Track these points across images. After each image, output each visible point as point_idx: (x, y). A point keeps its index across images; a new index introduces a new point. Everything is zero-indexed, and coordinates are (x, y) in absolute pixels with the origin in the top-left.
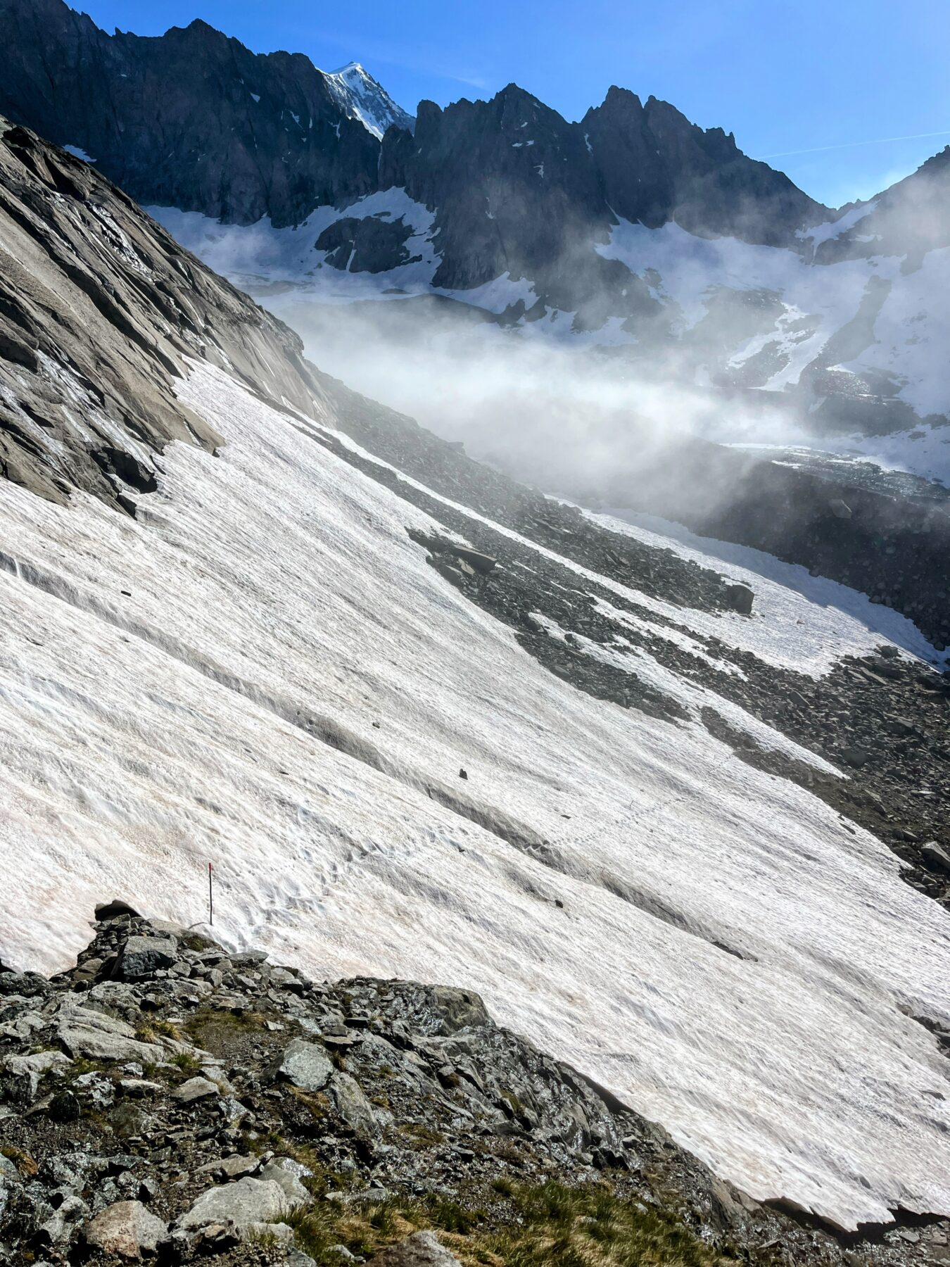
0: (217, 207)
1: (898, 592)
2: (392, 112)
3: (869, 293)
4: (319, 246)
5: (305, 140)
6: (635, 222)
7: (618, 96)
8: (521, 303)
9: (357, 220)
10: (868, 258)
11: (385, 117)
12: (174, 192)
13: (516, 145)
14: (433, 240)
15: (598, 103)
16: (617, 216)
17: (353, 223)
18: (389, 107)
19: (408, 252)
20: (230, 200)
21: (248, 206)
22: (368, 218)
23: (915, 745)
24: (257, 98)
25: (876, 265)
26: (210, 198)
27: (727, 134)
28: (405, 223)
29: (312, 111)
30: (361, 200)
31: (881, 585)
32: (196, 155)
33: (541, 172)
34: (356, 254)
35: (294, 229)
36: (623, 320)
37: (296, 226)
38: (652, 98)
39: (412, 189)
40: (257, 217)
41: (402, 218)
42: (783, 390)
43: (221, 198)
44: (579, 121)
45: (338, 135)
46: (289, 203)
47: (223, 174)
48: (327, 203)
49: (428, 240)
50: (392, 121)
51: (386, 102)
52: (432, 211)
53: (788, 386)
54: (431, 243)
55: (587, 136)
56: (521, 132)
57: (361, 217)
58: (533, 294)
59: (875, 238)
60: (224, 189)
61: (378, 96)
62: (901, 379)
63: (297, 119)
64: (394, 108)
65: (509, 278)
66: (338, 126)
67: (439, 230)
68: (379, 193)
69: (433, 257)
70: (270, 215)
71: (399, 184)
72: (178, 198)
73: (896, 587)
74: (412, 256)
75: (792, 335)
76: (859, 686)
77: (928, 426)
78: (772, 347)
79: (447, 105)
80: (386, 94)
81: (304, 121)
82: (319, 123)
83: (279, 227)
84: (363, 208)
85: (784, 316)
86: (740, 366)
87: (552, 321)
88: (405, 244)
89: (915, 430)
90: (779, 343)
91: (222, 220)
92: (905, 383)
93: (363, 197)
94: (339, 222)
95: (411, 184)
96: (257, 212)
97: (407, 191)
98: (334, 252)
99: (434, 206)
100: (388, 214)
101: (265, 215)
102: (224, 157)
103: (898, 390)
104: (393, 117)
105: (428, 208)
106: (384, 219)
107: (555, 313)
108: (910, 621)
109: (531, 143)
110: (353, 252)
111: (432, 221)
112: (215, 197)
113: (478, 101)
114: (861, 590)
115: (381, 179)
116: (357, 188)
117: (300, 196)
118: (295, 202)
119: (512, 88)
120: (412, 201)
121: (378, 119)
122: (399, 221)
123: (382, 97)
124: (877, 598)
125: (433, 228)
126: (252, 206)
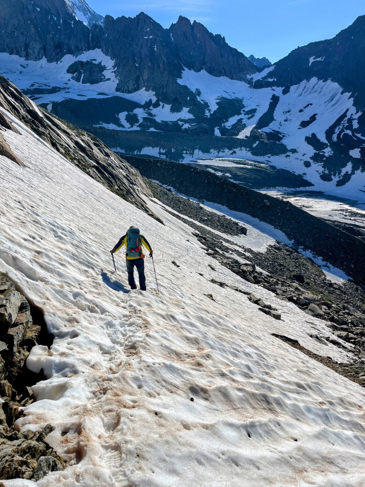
0: (24, 53)
1: (281, 225)
2: (90, 12)
3: (272, 101)
4: (68, 71)
5: (59, 27)
6: (190, 69)
7: (183, 20)
8: (150, 101)
9: (83, 62)
10: (272, 87)
11: (87, 14)
12: (5, 47)
13: (146, 37)
14: (114, 72)
15: (175, 22)
16: (184, 67)
17: (81, 63)
18: (89, 10)
19: (105, 77)
20: (30, 51)
21: (37, 53)
22: (87, 61)
23: (283, 268)
24: (39, 9)
25: (274, 90)
26: (21, 49)
27: (222, 37)
28: (103, 64)
29: (61, 15)
30: (84, 53)
31: (277, 224)
32: (14, 32)
33: (155, 49)
34: (84, 76)
35: (57, 63)
36: (188, 109)
37: (57, 62)
38: (195, 21)
39: (104, 50)
40: (41, 58)
41: (101, 62)
42: (245, 138)
43: (26, 49)
44: (168, 28)
45: (73, 26)
46: (54, 53)
47: (26, 40)
48: (69, 53)
49: (112, 72)
50: (90, 16)
51: (87, 8)
52: (113, 60)
53: (246, 137)
54: (113, 74)
55: (171, 35)
56: (147, 32)
57: (85, 61)
58: (155, 97)
59: (274, 80)
60: (27, 46)
61: (84, 5)
62: (283, 135)
63: (55, 18)
64: (91, 11)
65: (145, 90)
66: (72, 22)
67: (116, 68)
68: (91, 51)
69: (115, 79)
70: (46, 57)
71: (99, 47)
72: (7, 49)
73: (281, 224)
74: (106, 78)
75: (247, 116)
76: (273, 254)
77: (291, 153)
78: (240, 121)
79: (117, 18)
80: (87, 5)
81: (59, 20)
82: (65, 21)
83: (50, 62)
84: (85, 57)
85: (244, 109)
86: (230, 128)
87: (163, 108)
88: (103, 73)
89: (287, 154)
90: (242, 119)
91: (26, 59)
92: (284, 136)
93: (85, 52)
94: (76, 62)
95: (104, 48)
96: (40, 56)
97: (102, 51)
98: (75, 75)
99: (114, 58)
100: (95, 60)
101: (44, 57)
102: (26, 33)
103: (281, 139)
104: (91, 14)
105: (111, 59)
106: (94, 62)
107: (164, 105)
108: (284, 233)
109: (151, 37)
110: (83, 75)
111: (114, 64)
112: (23, 49)
113: (129, 17)
114: (272, 225)
115: (91, 45)
116: (82, 48)
117: (58, 50)
118: (56, 52)
119: (142, 13)
120: (104, 55)
121: (85, 15)
122: (100, 63)
123: (86, 6)
124: (276, 227)
125: (114, 67)
126: (39, 53)
